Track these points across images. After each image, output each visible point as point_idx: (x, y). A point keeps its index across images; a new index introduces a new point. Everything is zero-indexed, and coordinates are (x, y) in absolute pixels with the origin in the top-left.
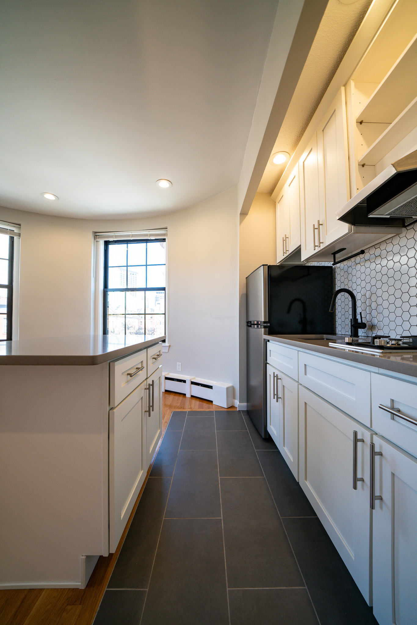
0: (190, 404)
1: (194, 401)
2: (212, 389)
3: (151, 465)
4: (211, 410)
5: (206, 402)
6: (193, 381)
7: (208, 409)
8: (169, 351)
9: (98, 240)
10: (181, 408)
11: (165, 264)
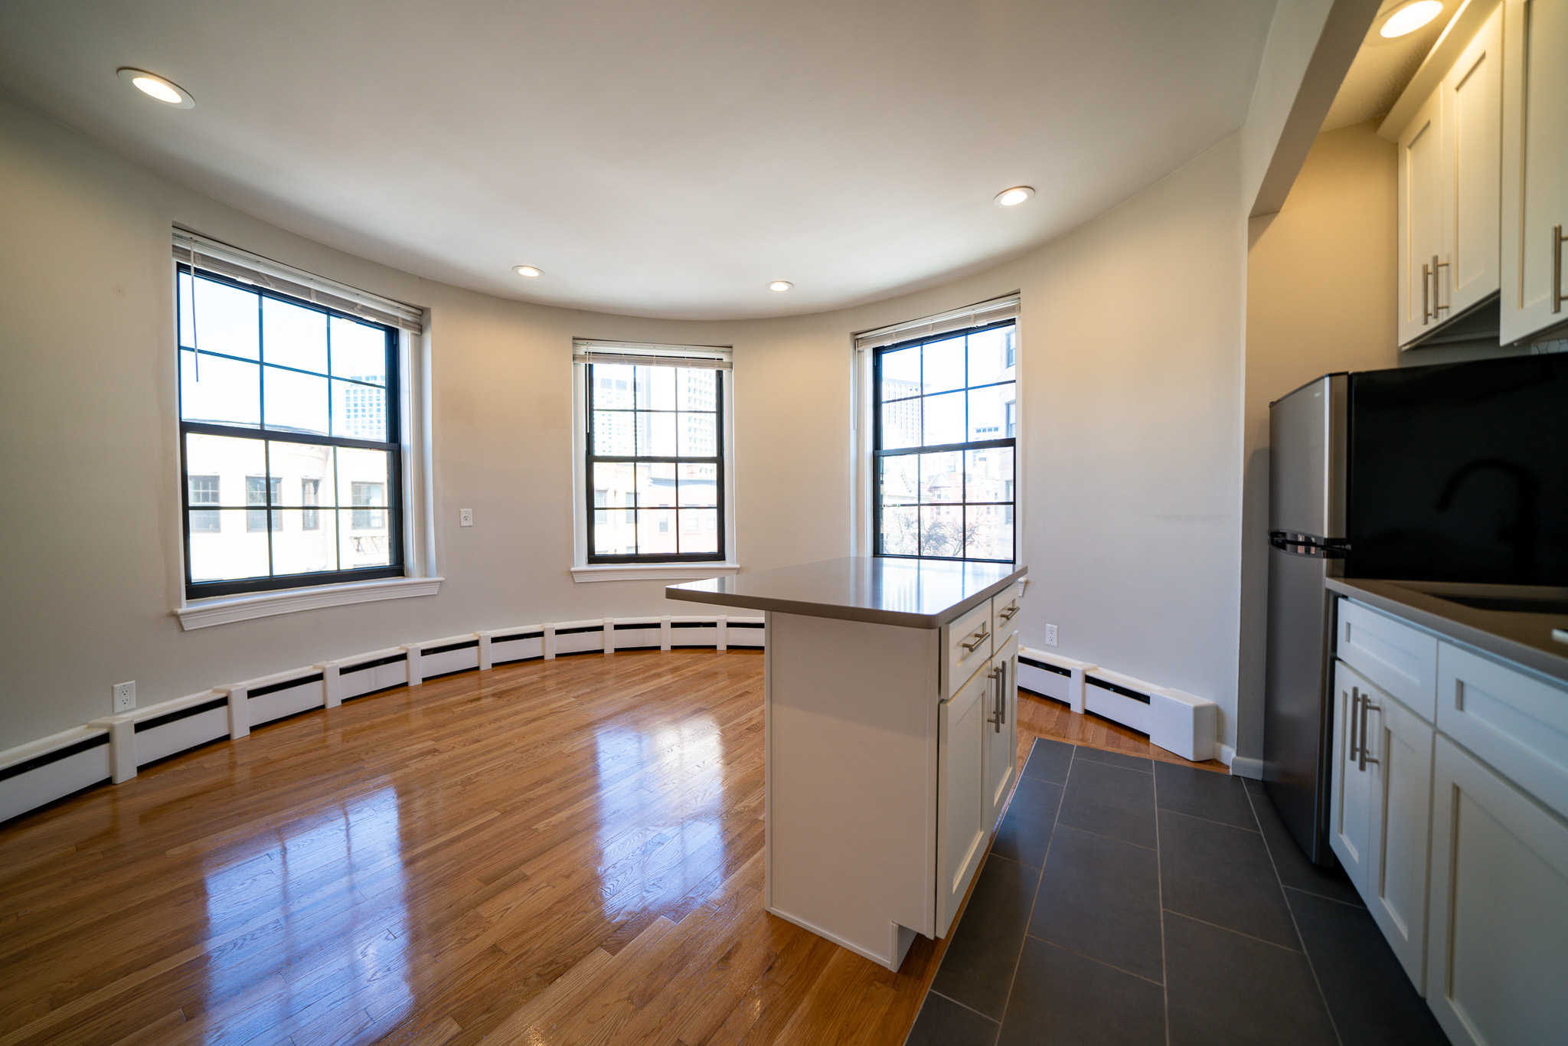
0: (1083, 731)
1: (1092, 725)
2: (1149, 703)
3: (993, 834)
4: (1143, 756)
5: (1129, 733)
6: (1090, 674)
7: (1135, 751)
8: (1026, 595)
9: (860, 349)
10: (1057, 734)
11: (1014, 381)
